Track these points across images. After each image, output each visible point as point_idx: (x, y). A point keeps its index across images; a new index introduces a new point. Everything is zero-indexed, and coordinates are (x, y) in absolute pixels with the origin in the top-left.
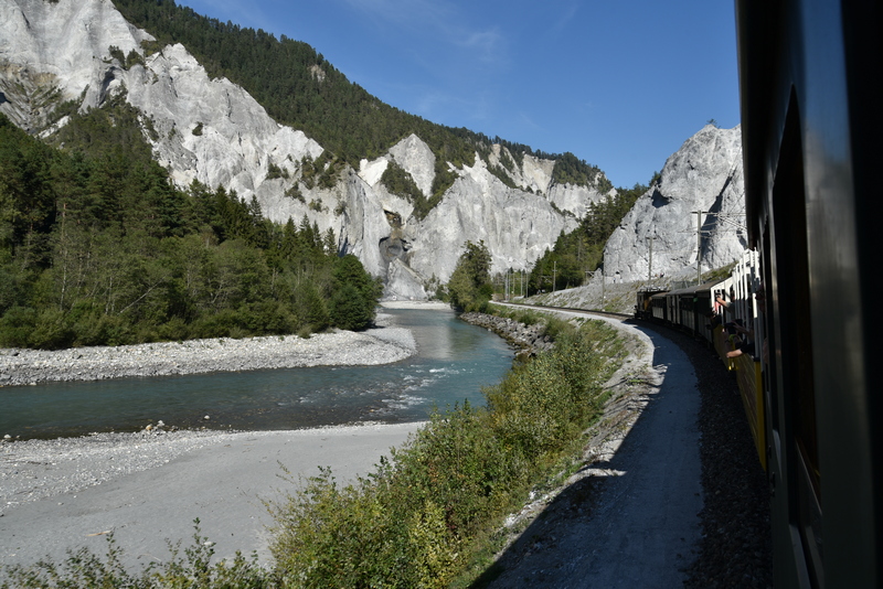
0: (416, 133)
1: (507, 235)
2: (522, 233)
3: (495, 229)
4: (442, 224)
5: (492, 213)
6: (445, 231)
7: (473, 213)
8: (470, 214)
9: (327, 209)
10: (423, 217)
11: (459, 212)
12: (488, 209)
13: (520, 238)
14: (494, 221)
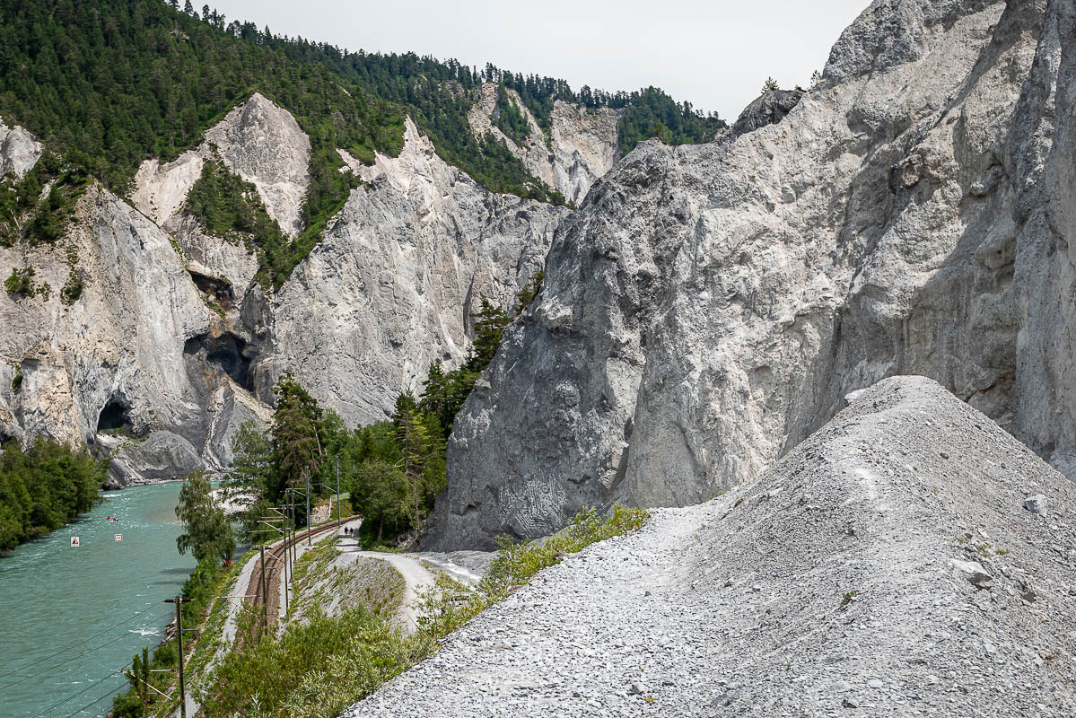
0: (264, 91)
9: (45, 290)
10: (279, 283)
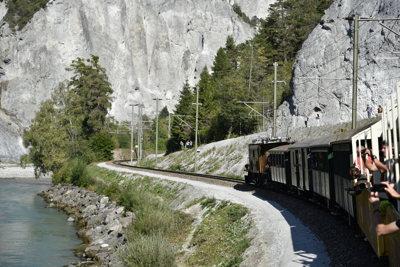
1: (163, 55)
2: (187, 53)
3: (143, 46)
4: (55, 37)
5: (139, 20)
6: (60, 48)
7: (107, 20)
8: (101, 20)
10: (23, 24)
11: (83, 18)
12: (131, 14)
13: (185, 61)
14: (141, 34)
